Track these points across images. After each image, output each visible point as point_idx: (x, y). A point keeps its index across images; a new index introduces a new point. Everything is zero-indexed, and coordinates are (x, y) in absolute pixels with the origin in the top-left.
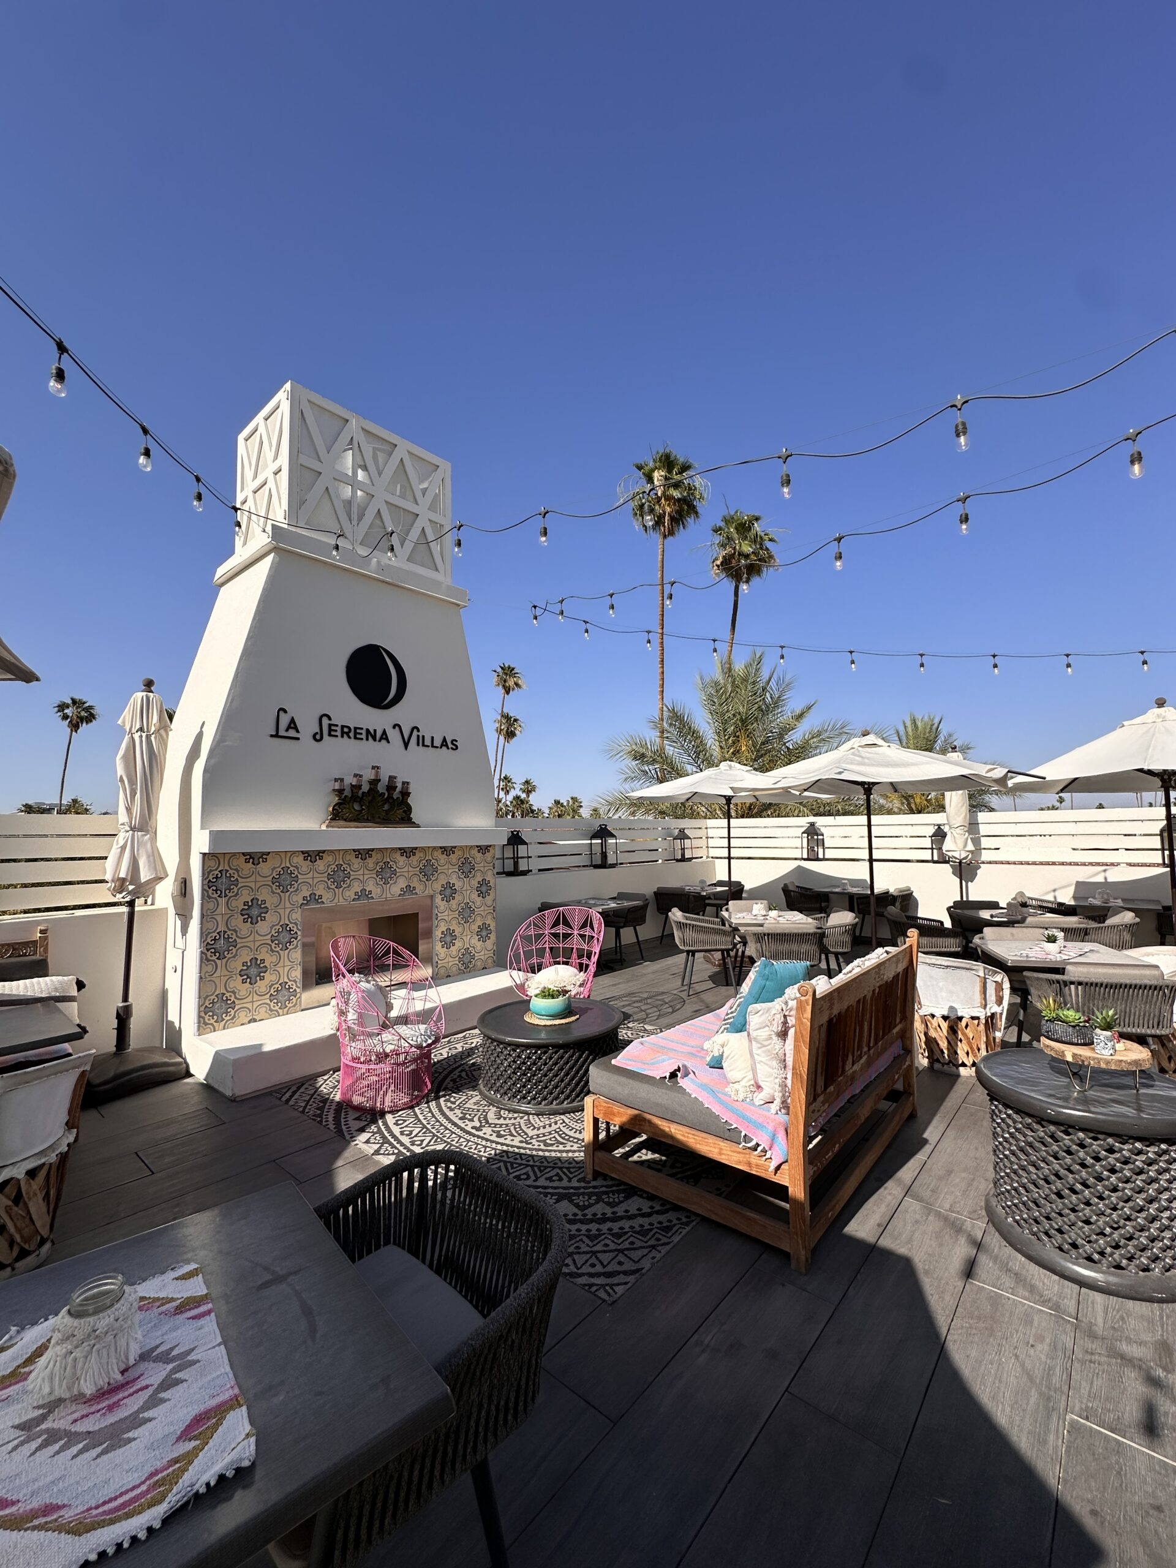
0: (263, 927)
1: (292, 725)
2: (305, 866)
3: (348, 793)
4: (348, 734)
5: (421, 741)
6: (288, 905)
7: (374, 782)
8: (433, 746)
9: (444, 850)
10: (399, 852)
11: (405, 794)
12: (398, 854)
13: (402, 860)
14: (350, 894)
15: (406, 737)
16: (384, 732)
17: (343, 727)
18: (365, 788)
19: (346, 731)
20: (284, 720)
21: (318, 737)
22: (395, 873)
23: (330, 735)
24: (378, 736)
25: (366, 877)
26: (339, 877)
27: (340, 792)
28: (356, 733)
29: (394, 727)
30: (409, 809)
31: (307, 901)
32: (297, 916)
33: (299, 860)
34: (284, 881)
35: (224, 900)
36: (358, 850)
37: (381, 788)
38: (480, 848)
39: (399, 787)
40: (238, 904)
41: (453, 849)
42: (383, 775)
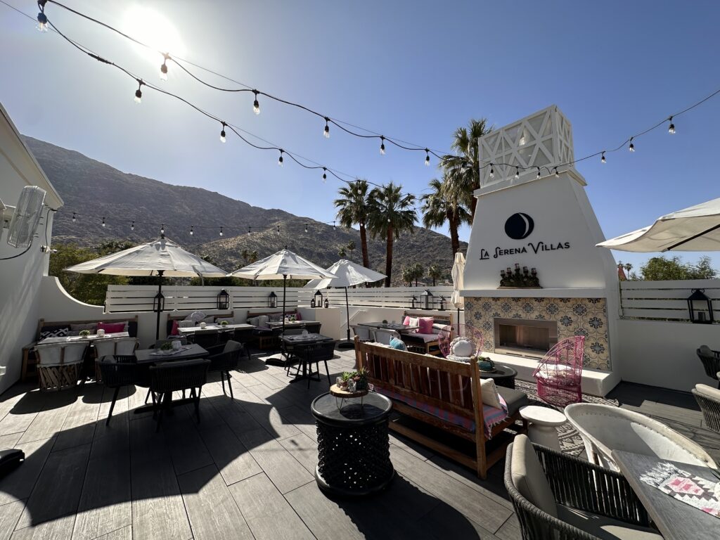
0: (481, 321)
1: (487, 254)
2: (493, 302)
3: (507, 276)
5: (545, 248)
6: (488, 315)
7: (517, 270)
8: (552, 249)
9: (562, 299)
11: (534, 274)
12: (534, 301)
13: (536, 303)
14: (511, 315)
15: (536, 249)
16: (524, 248)
17: (505, 250)
18: (514, 272)
19: (506, 252)
20: (484, 253)
21: (496, 256)
22: (532, 308)
23: (500, 254)
24: (521, 250)
25: (518, 309)
26: (506, 308)
27: (503, 275)
28: (511, 252)
29: (529, 245)
30: (538, 280)
31: (495, 315)
32: (492, 320)
33: (491, 300)
34: (487, 307)
35: (470, 311)
36: (514, 298)
37: (521, 272)
38: (590, 300)
39: (530, 271)
40: (473, 313)
41: (568, 300)
42: (521, 267)
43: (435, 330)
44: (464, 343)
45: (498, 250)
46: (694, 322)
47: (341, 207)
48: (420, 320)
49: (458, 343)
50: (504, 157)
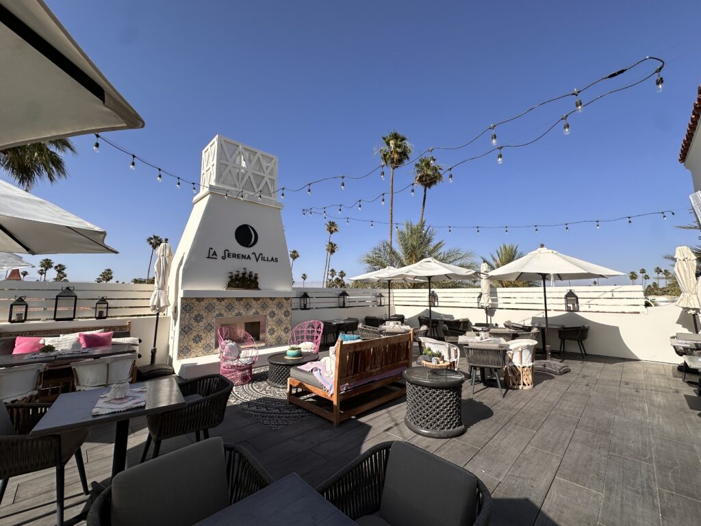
0: (201, 324)
1: (215, 253)
2: (217, 303)
3: (234, 277)
4: (235, 257)
5: (263, 259)
6: (211, 316)
7: (244, 274)
8: (267, 260)
9: (271, 299)
10: (253, 299)
11: (256, 278)
13: (254, 302)
14: (234, 314)
15: (257, 258)
16: (249, 256)
18: (241, 276)
19: (234, 255)
20: (212, 252)
21: (224, 258)
22: (251, 306)
23: (228, 257)
24: (247, 256)
25: (240, 308)
26: (230, 307)
27: (231, 277)
28: (238, 256)
29: (253, 254)
30: (257, 283)
31: (218, 316)
32: (214, 321)
33: (215, 301)
34: (210, 308)
35: (188, 314)
36: (237, 298)
37: (247, 276)
38: (285, 298)
39: (254, 276)
40: (193, 315)
41: (274, 299)
42: (248, 271)
46: (302, 309)
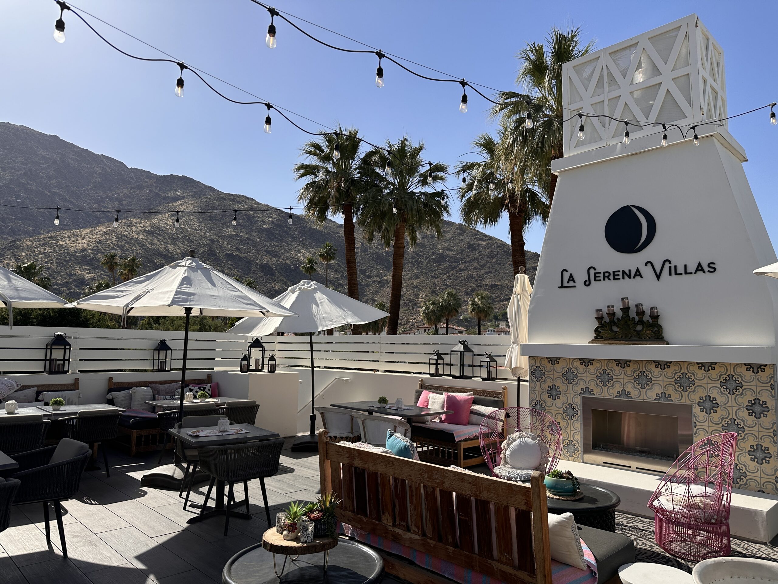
0: (558, 402)
1: (571, 278)
2: (581, 368)
3: (607, 319)
4: (608, 277)
5: (674, 271)
6: (572, 392)
7: (626, 310)
8: (686, 273)
9: (702, 365)
10: (654, 365)
11: (655, 317)
12: (653, 366)
13: (657, 371)
14: (613, 391)
15: (658, 273)
16: (638, 270)
17: (604, 273)
18: (619, 314)
19: (607, 276)
20: (566, 276)
21: (587, 283)
22: (650, 380)
23: (595, 280)
24: (633, 274)
25: (625, 381)
26: (605, 379)
27: (599, 319)
28: (614, 275)
29: (646, 264)
30: (660, 327)
31: (584, 391)
32: (578, 401)
33: (577, 364)
34: (569, 376)
35: (539, 383)
36: (618, 360)
37: (632, 313)
38: (750, 367)
39: (648, 312)
40: (546, 386)
41: (712, 366)
42: (632, 304)
43: (474, 418)
44: (526, 444)
45: (592, 272)
47: (308, 179)
48: (449, 398)
49: (516, 443)
50: (606, 102)
